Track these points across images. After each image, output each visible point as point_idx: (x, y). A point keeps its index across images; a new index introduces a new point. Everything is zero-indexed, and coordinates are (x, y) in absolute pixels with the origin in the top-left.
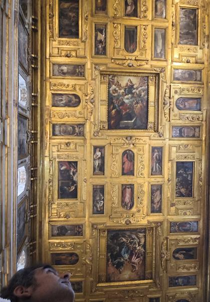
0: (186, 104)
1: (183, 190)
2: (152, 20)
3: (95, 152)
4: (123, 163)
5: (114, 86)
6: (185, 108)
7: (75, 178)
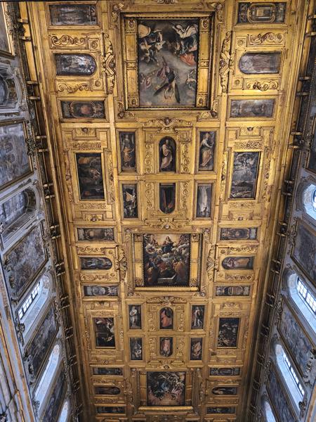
0: (235, 263)
2: (195, 173)
3: (130, 310)
4: (161, 319)
5: (149, 245)
6: (233, 267)
7: (112, 330)
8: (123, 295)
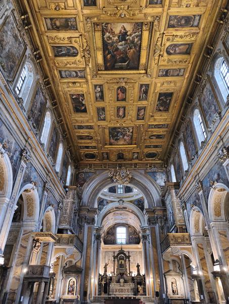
1: (161, 108)
3: (95, 88)
4: (118, 94)
6: (175, 53)
7: (84, 102)
8: (89, 77)
